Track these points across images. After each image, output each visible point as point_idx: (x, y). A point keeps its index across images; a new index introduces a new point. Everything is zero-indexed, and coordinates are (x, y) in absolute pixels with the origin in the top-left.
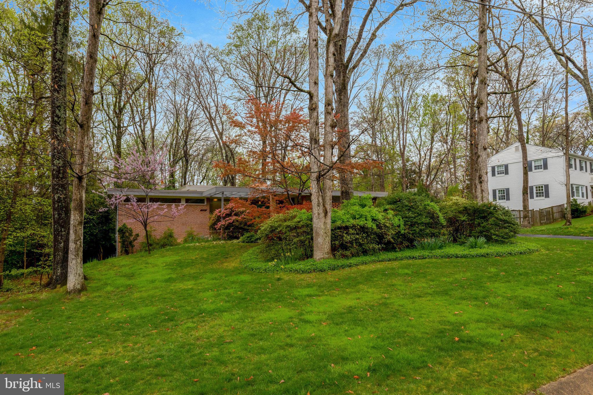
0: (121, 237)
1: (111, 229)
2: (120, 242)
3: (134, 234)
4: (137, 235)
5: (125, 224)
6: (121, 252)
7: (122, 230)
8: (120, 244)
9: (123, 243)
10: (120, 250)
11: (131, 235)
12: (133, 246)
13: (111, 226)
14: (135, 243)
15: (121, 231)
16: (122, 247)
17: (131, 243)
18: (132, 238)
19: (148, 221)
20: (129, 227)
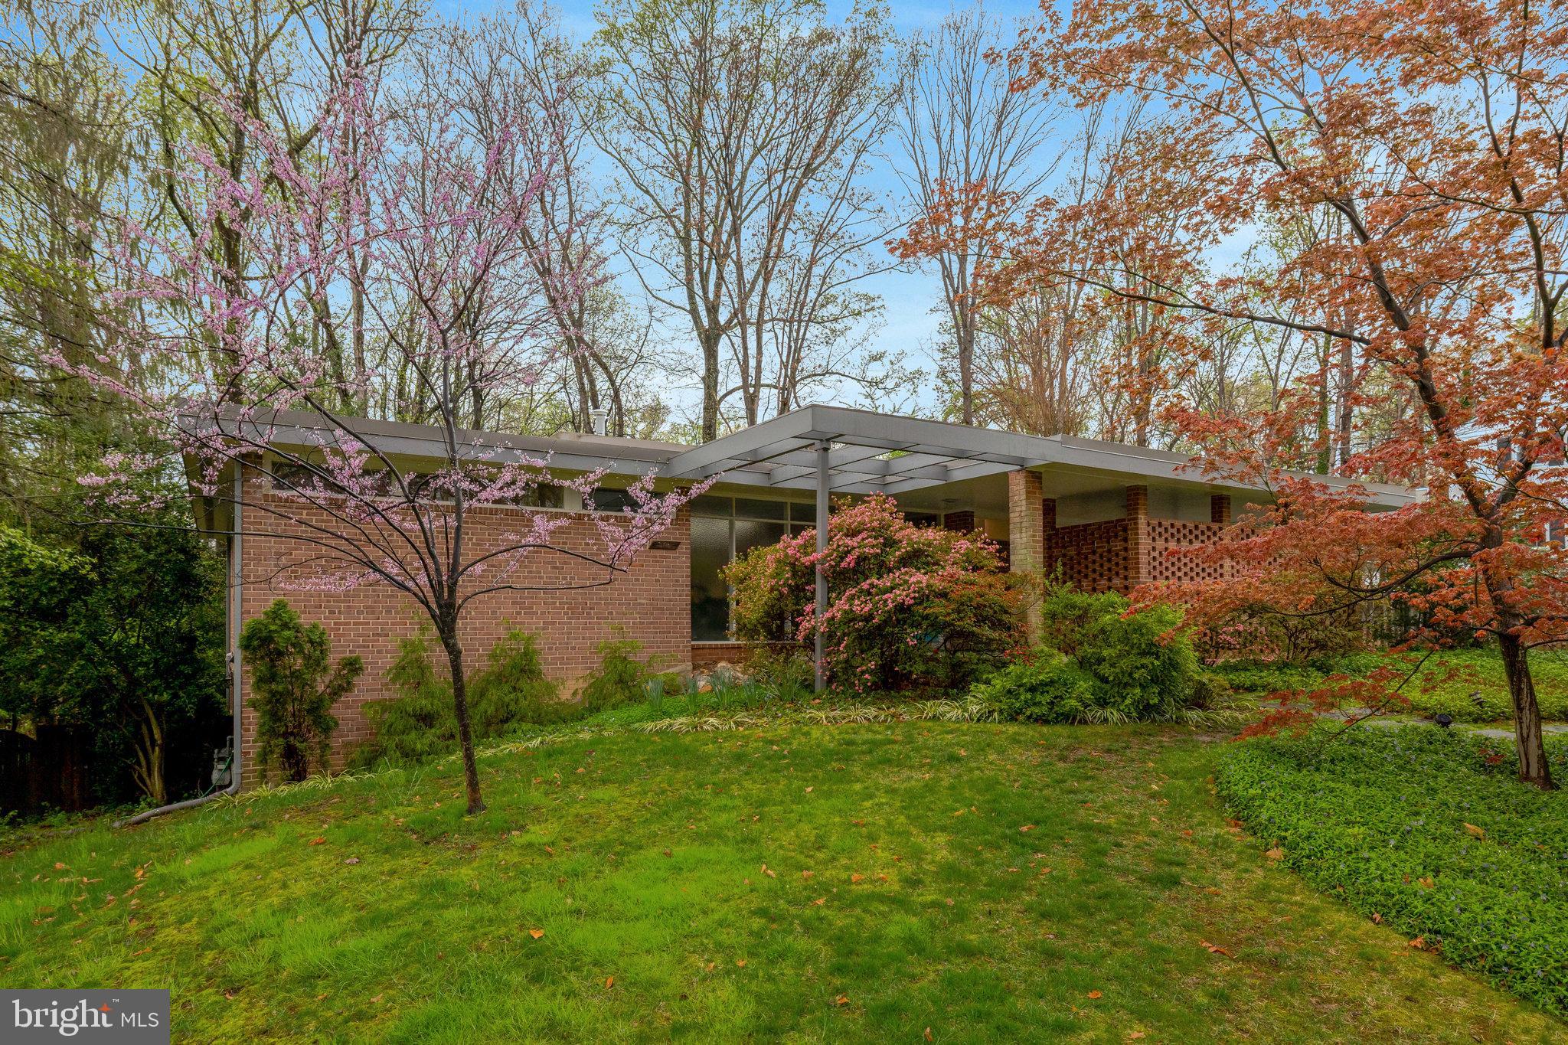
0: (261, 680)
1: (207, 627)
2: (254, 705)
3: (332, 659)
4: (353, 666)
5: (281, 606)
6: (264, 757)
7: (267, 640)
8: (253, 715)
9: (274, 707)
10: (255, 750)
11: (316, 664)
12: (326, 727)
13: (210, 614)
14: (337, 711)
15: (259, 643)
16: (269, 733)
17: (316, 709)
18: (321, 684)
19: (464, 587)
20: (305, 621)
